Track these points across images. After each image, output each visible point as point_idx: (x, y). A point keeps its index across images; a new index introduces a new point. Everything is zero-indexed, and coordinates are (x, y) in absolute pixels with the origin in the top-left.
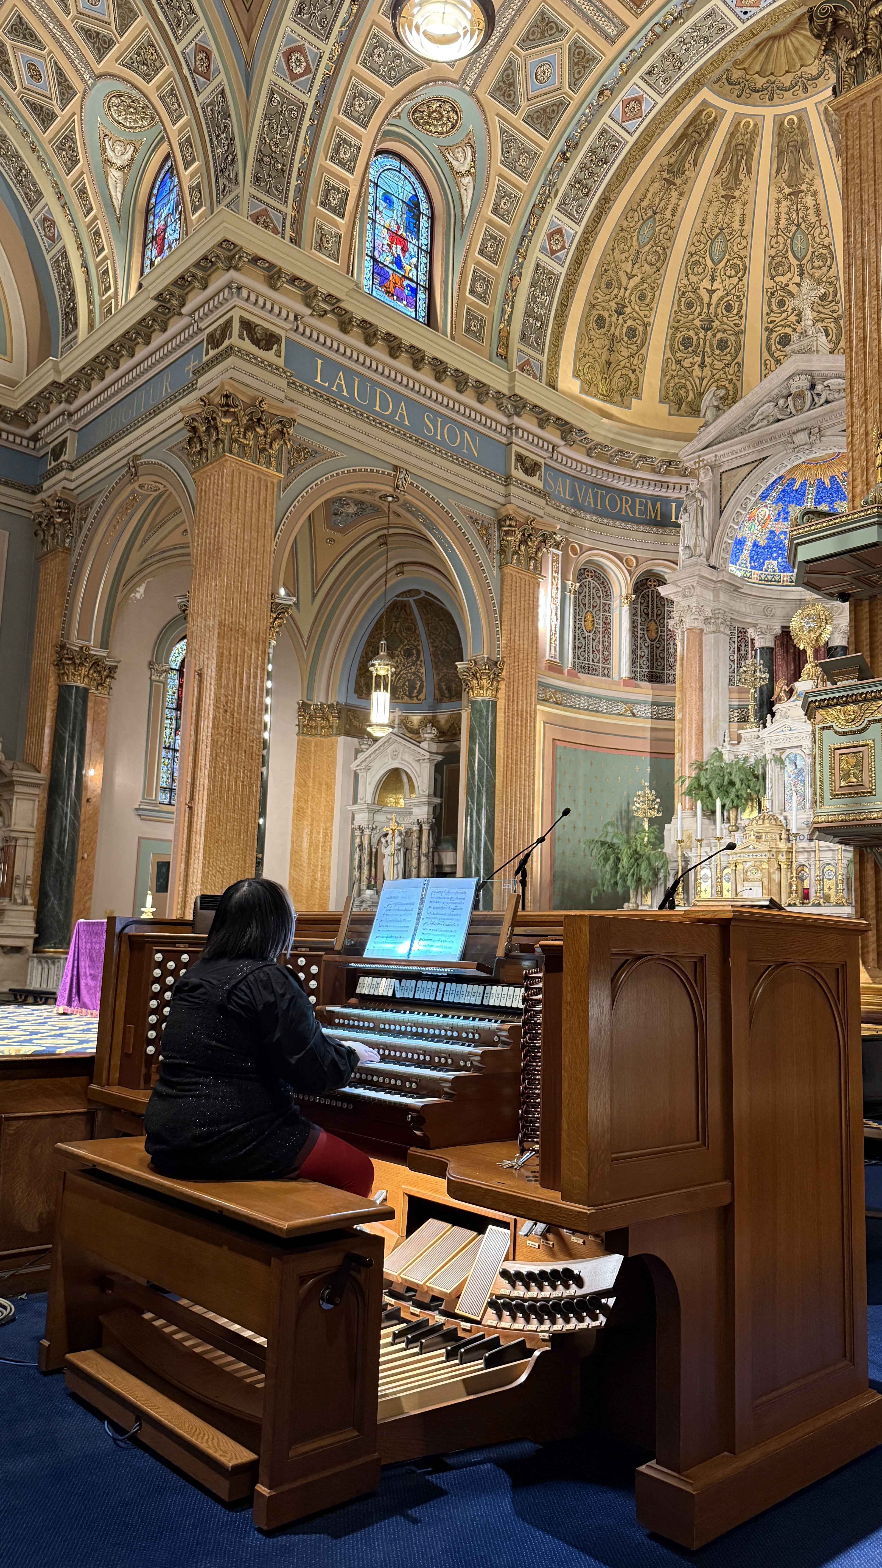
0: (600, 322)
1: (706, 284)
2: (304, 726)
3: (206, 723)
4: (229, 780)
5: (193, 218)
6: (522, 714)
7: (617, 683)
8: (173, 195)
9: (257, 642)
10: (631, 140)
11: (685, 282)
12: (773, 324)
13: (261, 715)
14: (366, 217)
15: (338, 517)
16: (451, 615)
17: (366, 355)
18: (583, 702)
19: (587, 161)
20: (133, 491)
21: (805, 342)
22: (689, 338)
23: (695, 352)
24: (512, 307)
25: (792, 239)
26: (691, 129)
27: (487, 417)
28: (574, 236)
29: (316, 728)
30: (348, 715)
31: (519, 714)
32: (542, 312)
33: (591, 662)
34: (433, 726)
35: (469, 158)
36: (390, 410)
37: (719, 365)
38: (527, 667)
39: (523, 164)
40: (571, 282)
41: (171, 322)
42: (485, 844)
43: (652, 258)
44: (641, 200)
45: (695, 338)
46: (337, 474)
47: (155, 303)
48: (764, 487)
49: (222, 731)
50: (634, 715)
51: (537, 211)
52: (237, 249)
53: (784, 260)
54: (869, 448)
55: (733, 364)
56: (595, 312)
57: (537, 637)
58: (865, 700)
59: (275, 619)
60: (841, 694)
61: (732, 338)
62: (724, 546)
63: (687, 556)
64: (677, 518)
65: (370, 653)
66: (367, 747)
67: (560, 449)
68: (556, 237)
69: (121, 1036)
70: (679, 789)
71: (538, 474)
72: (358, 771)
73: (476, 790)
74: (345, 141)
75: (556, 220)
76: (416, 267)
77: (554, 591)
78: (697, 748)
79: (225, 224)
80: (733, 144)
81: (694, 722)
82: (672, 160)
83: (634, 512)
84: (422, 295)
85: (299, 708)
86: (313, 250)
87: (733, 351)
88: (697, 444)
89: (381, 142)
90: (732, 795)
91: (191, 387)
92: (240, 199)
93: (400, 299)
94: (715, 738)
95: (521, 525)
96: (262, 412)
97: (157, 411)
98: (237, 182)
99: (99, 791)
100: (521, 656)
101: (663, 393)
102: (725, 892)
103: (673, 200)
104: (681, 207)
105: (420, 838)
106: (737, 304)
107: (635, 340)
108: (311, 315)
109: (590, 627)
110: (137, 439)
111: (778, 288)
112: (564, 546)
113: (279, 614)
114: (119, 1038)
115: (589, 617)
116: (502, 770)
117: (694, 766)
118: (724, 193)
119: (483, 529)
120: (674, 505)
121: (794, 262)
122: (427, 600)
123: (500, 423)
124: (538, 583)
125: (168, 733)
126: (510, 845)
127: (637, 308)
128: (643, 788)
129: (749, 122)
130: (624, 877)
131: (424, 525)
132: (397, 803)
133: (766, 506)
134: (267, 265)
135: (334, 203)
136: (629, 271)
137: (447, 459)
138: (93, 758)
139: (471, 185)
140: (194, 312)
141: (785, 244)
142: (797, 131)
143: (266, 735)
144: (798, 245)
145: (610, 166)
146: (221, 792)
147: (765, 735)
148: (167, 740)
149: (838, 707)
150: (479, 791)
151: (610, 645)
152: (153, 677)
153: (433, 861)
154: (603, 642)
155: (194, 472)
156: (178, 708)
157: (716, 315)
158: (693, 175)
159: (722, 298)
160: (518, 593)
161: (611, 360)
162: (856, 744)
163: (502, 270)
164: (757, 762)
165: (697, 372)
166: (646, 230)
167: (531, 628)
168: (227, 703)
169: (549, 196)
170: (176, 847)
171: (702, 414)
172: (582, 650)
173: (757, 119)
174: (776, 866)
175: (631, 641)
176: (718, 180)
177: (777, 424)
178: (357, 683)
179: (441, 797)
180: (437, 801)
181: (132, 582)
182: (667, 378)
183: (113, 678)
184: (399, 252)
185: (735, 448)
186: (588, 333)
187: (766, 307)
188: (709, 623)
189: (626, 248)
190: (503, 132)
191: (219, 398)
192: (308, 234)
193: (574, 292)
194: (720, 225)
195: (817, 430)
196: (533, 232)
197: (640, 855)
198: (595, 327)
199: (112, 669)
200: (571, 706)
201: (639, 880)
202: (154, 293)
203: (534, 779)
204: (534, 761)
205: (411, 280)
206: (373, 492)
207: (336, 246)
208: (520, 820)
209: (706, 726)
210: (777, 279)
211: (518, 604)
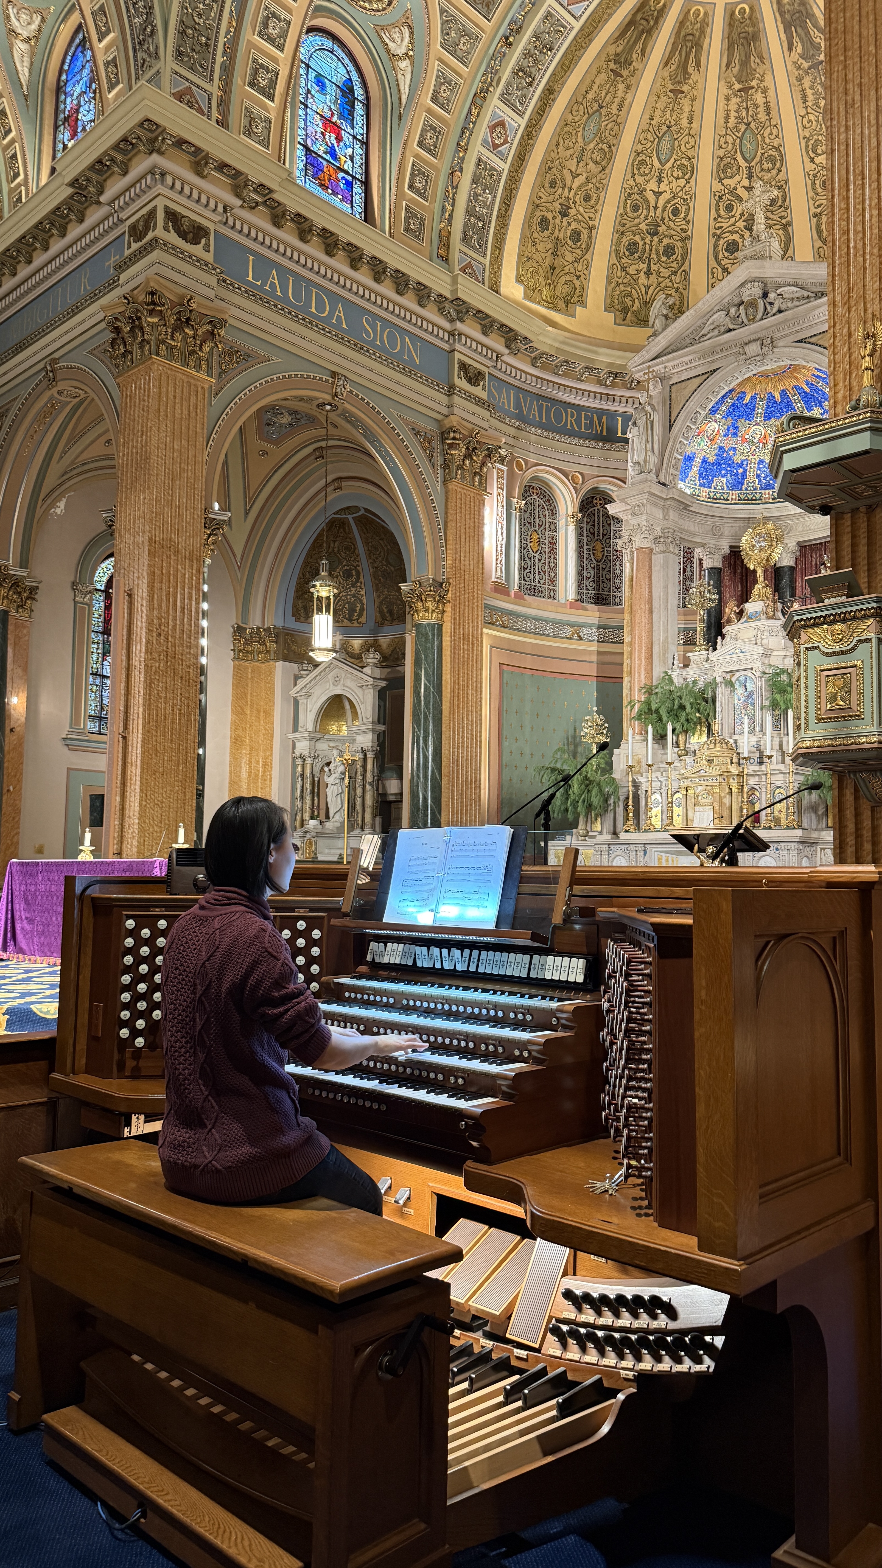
0: (544, 223)
1: (653, 185)
2: (240, 651)
3: (138, 647)
4: (165, 709)
5: (110, 96)
6: (468, 638)
7: (563, 606)
8: (86, 72)
9: (191, 560)
10: (577, 26)
11: (632, 182)
12: (720, 230)
13: (197, 639)
14: (297, 101)
15: (271, 428)
16: (392, 533)
17: (300, 252)
18: (530, 626)
19: (530, 47)
20: (51, 398)
21: (758, 247)
22: (635, 244)
23: (640, 258)
24: (453, 206)
25: (741, 139)
26: (639, 16)
27: (428, 322)
28: (517, 130)
29: (251, 653)
30: (286, 639)
31: (465, 638)
32: (484, 211)
33: (537, 584)
34: (375, 651)
35: (407, 39)
36: (327, 312)
37: (665, 273)
38: (473, 588)
39: (464, 48)
40: (514, 180)
41: (88, 212)
42: (433, 772)
43: (597, 156)
44: (587, 92)
45: (641, 243)
46: (272, 380)
47: (70, 191)
48: (715, 400)
49: (156, 656)
50: (581, 639)
51: (479, 101)
52: (160, 130)
53: (732, 161)
54: (852, 350)
55: (679, 272)
56: (538, 213)
57: (483, 557)
58: (854, 618)
59: (210, 535)
60: (829, 613)
61: (679, 244)
62: (673, 462)
63: (637, 472)
64: (624, 432)
65: (309, 573)
66: (306, 672)
67: (505, 358)
68: (498, 129)
69: (86, 1016)
70: (627, 713)
71: (482, 383)
72: (298, 698)
73: (422, 717)
74: (274, 15)
75: (498, 111)
76: (352, 158)
77: (500, 509)
78: (646, 671)
79: (146, 102)
80: (682, 34)
81: (643, 645)
82: (619, 50)
83: (580, 428)
84: (358, 189)
85: (234, 632)
86: (242, 136)
87: (679, 258)
88: (647, 354)
89: (312, 19)
90: (683, 719)
91: (113, 284)
92: (162, 74)
93: (335, 193)
94: (664, 662)
95: (466, 437)
96: (191, 311)
97: (75, 310)
98: (157, 57)
99: (23, 719)
100: (467, 577)
101: (609, 301)
102: (675, 816)
103: (620, 93)
104: (628, 101)
105: (364, 767)
106: (684, 207)
107: (579, 244)
108: (242, 207)
109: (535, 548)
110: (54, 341)
111: (726, 191)
112: (509, 461)
113: (213, 530)
114: (84, 1018)
115: (535, 537)
116: (448, 695)
117: (643, 691)
118: (672, 87)
119: (427, 442)
120: (620, 419)
121: (743, 164)
122: (366, 518)
123: (442, 329)
124: (484, 500)
125: (95, 659)
126: (458, 774)
127: (581, 209)
128: (590, 713)
129: (699, 11)
130: (575, 803)
131: (365, 437)
132: (339, 730)
133: (715, 421)
134: (193, 149)
135: (263, 83)
136: (573, 170)
137: (387, 366)
138: (15, 685)
139: (409, 69)
140: (113, 201)
141: (734, 144)
142: (748, 21)
143: (204, 660)
144: (748, 146)
145: (555, 54)
146: (157, 721)
147: (716, 657)
148: (95, 666)
149: (825, 626)
150: (426, 718)
151: (555, 567)
152: (77, 599)
153: (378, 790)
154: (549, 562)
155: (118, 376)
156: (106, 632)
157: (663, 219)
158: (640, 67)
159: (668, 202)
160: (463, 510)
161: (555, 265)
162: (844, 665)
163: (442, 164)
164: (707, 685)
165: (643, 280)
166: (592, 126)
167: (476, 548)
168: (160, 626)
169: (491, 85)
170: (110, 779)
171: (651, 323)
172: (527, 571)
173: (708, 7)
174: (727, 790)
175: (577, 562)
176: (666, 74)
177: (729, 334)
178: (294, 606)
179: (384, 724)
180: (382, 728)
181: (53, 495)
182: (613, 285)
183: (34, 599)
184: (334, 142)
185: (685, 359)
186: (531, 235)
187: (713, 212)
188: (659, 543)
189: (571, 144)
190: (443, 11)
191: (144, 296)
192: (236, 116)
193: (517, 191)
194: (667, 122)
195: (769, 341)
196: (474, 123)
197: (590, 781)
198: (539, 229)
199: (33, 590)
200: (518, 629)
201: (590, 806)
202: (68, 179)
203: (481, 705)
204: (481, 687)
205: (346, 172)
206: (310, 399)
207: (265, 131)
208: (467, 747)
209: (656, 649)
210: (725, 182)
211: (463, 521)
